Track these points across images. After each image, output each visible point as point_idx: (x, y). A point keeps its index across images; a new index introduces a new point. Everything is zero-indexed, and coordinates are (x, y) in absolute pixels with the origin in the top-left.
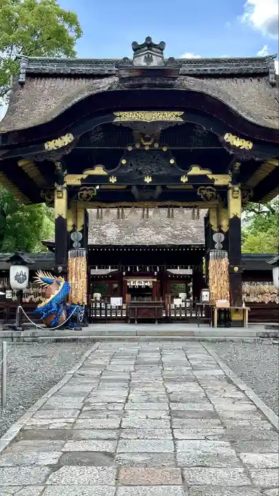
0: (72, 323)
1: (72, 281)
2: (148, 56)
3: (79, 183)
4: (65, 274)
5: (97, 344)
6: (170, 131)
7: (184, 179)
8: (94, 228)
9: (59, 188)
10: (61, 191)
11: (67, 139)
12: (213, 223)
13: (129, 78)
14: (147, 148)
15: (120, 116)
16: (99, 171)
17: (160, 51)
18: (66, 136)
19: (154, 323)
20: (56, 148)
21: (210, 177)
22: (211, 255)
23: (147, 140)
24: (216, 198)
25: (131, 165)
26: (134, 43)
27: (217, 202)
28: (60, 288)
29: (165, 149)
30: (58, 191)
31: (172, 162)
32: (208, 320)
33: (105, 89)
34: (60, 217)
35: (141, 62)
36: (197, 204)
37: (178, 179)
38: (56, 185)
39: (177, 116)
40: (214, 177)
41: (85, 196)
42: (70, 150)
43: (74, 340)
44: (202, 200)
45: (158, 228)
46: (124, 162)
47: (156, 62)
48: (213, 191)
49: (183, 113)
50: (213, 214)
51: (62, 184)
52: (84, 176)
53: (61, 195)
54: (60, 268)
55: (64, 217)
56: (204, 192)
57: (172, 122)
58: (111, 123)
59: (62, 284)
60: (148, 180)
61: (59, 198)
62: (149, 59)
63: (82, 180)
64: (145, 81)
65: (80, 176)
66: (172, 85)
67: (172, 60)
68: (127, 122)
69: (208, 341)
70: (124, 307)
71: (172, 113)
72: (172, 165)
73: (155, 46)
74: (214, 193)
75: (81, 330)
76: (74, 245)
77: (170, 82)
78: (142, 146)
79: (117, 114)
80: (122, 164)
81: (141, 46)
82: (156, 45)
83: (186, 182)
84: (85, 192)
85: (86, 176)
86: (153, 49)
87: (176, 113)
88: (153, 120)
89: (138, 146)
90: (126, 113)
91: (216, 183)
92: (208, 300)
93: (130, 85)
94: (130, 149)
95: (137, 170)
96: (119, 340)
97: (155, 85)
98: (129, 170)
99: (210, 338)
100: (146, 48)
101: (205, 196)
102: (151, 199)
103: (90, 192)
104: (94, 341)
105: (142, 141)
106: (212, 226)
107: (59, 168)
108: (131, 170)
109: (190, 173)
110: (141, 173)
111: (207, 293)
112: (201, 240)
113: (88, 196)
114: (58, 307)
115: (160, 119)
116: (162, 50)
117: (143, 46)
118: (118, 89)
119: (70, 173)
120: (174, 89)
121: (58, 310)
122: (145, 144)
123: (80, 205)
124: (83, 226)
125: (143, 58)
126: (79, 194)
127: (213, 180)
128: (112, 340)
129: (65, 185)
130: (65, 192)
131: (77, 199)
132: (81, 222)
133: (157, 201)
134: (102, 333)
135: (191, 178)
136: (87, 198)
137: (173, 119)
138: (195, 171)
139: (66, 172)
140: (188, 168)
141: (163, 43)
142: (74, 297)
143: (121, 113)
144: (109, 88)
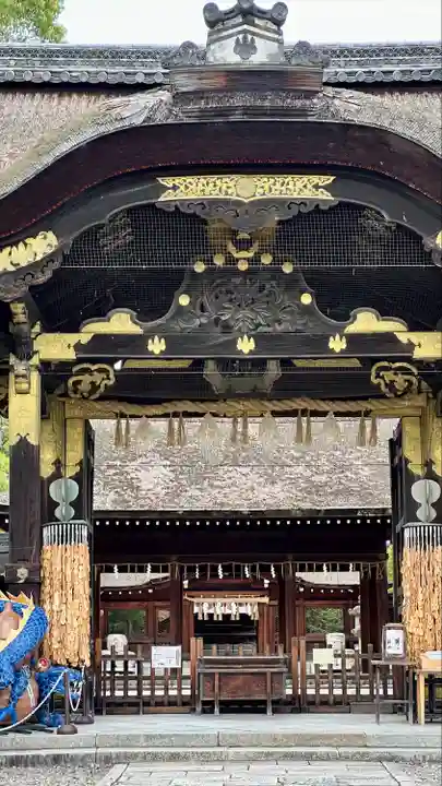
0: (51, 712)
1: (53, 605)
2: (245, 38)
3: (71, 355)
4: (34, 587)
5: (118, 769)
6: (299, 224)
7: (337, 344)
8: (109, 467)
9: (20, 368)
10: (23, 376)
11: (41, 245)
12: (411, 452)
13: (198, 94)
14: (243, 266)
15: (175, 188)
16: (121, 323)
17: (275, 27)
18: (40, 237)
19: (264, 711)
20: (12, 269)
21: (404, 337)
22: (407, 534)
23: (243, 245)
24: (420, 392)
25: (203, 309)
26: (210, 9)
27: (420, 401)
28: (23, 623)
29: (287, 268)
30: (17, 376)
31: (306, 299)
32: (401, 704)
33: (138, 121)
34: (23, 442)
35: (226, 54)
36: (370, 407)
37: (320, 343)
38: (12, 360)
39: (317, 187)
40: (415, 337)
41: (85, 387)
42: (49, 274)
43: (56, 759)
44: (383, 396)
45: (273, 468)
46: (184, 300)
47: (263, 54)
48: (412, 374)
49: (332, 178)
50: (412, 432)
51: (29, 358)
52: (84, 337)
53: (25, 386)
54: (23, 573)
55: (33, 440)
56: (389, 376)
57: (303, 203)
58: (153, 205)
59: (27, 613)
60: (246, 346)
61: (19, 392)
62: (246, 47)
63: (78, 347)
64: (239, 100)
65: (72, 338)
66: (303, 112)
67: (303, 47)
68: (190, 203)
69: (403, 759)
70: (187, 671)
71: (305, 178)
72: (306, 310)
73: (262, 14)
74: (414, 380)
75: (76, 732)
76: (57, 513)
77: (298, 103)
78: (232, 261)
79: (168, 182)
80: (181, 307)
81: (226, 14)
82: (264, 12)
83: (342, 351)
84: (86, 378)
85: (90, 337)
86: (257, 21)
87: (315, 179)
88: (258, 197)
89: (219, 261)
90: (189, 179)
91: (418, 354)
92: (401, 651)
93: (201, 111)
94: (200, 268)
95: (217, 321)
96: (174, 758)
97: (262, 111)
98: (198, 322)
99: (409, 753)
100: (239, 19)
101: (391, 385)
102: (256, 395)
103: (97, 378)
104: (108, 761)
105: (231, 248)
106: (407, 461)
107: (22, 318)
108: (204, 321)
109: (351, 329)
110: (227, 328)
111: (398, 634)
112: (381, 498)
113: (94, 387)
114: (17, 672)
115: (275, 195)
116: (279, 23)
117: (230, 14)
118: (169, 121)
119: (47, 329)
120: (310, 119)
121: (16, 682)
122: (236, 255)
123: (74, 410)
124: (80, 463)
125: (231, 42)
126: (71, 382)
127: (411, 346)
128: (155, 758)
129: (35, 360)
130: (35, 377)
131: (65, 395)
132: (75, 454)
133: (270, 400)
134: (129, 740)
135: (355, 341)
136: (92, 392)
137: (308, 194)
138: (366, 322)
139: (37, 328)
140: (346, 317)
141: (281, 7)
142: (56, 646)
143: (178, 181)
144: (149, 118)
